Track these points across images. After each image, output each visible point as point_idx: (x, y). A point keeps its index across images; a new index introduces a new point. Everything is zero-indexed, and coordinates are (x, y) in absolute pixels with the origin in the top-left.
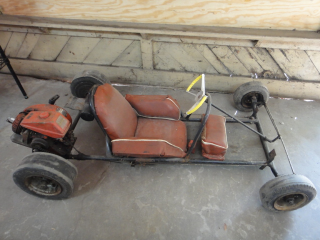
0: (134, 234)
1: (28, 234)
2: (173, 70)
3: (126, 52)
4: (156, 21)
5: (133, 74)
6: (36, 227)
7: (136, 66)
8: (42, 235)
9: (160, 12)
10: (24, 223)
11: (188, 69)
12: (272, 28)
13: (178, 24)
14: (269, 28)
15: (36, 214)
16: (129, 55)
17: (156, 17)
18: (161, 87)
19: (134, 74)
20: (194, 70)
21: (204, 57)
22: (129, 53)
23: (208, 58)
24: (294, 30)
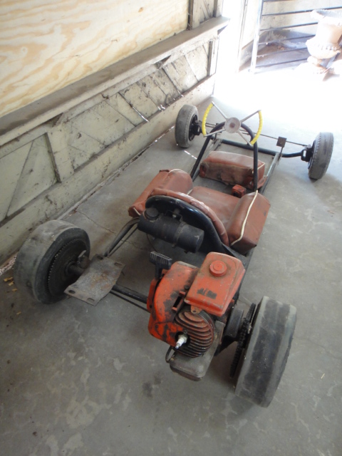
0: (334, 283)
1: (327, 418)
2: (94, 156)
3: (27, 171)
4: (57, 85)
5: (49, 203)
6: (316, 405)
7: (47, 187)
8: (329, 395)
9: (60, 66)
10: (307, 425)
11: (108, 142)
12: (162, 39)
13: (85, 76)
14: (159, 41)
15: (293, 404)
16: (32, 173)
17: (56, 77)
18: (88, 194)
19: (51, 203)
20: (113, 140)
21: (120, 113)
22: (32, 171)
23: (122, 111)
24: (175, 35)
